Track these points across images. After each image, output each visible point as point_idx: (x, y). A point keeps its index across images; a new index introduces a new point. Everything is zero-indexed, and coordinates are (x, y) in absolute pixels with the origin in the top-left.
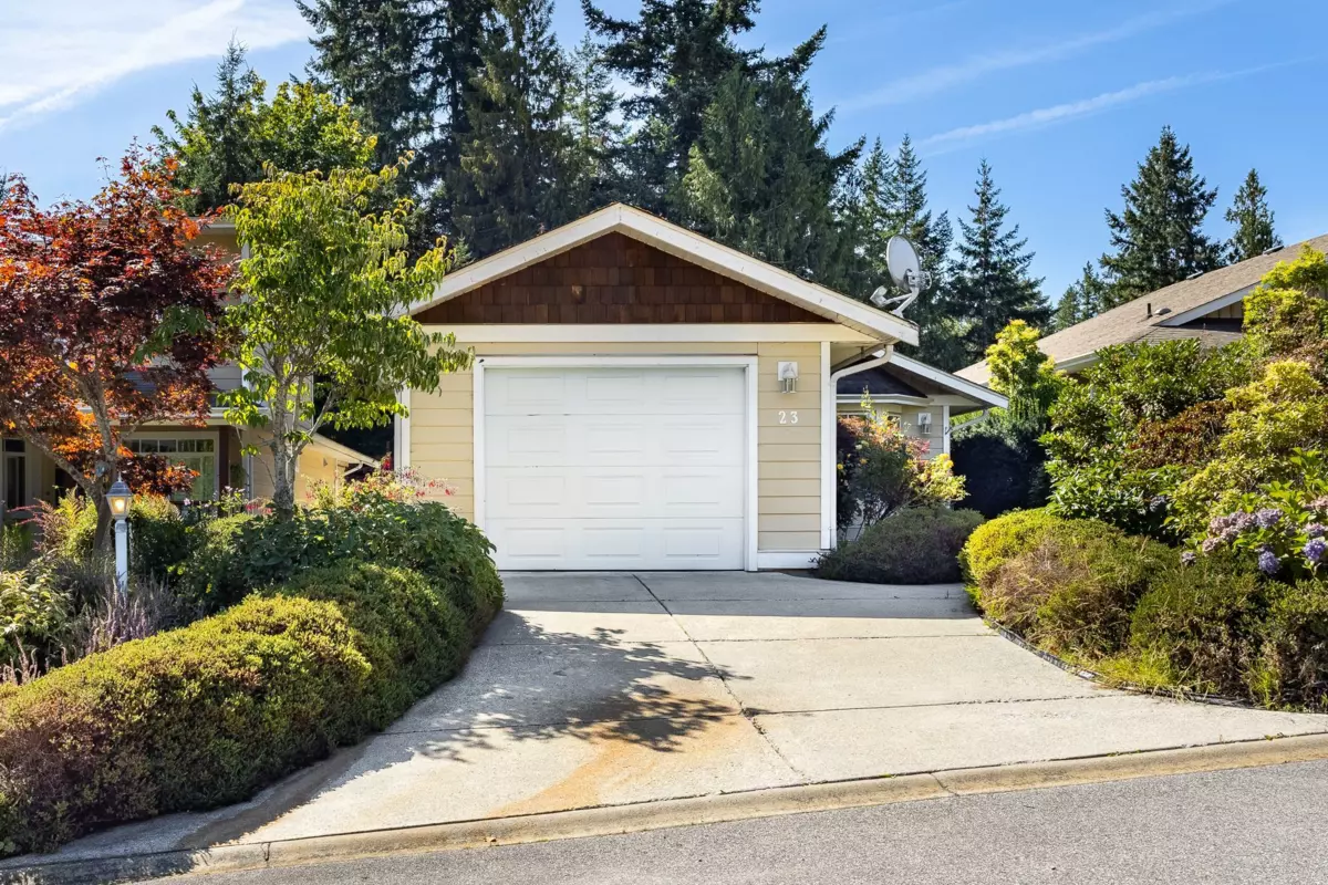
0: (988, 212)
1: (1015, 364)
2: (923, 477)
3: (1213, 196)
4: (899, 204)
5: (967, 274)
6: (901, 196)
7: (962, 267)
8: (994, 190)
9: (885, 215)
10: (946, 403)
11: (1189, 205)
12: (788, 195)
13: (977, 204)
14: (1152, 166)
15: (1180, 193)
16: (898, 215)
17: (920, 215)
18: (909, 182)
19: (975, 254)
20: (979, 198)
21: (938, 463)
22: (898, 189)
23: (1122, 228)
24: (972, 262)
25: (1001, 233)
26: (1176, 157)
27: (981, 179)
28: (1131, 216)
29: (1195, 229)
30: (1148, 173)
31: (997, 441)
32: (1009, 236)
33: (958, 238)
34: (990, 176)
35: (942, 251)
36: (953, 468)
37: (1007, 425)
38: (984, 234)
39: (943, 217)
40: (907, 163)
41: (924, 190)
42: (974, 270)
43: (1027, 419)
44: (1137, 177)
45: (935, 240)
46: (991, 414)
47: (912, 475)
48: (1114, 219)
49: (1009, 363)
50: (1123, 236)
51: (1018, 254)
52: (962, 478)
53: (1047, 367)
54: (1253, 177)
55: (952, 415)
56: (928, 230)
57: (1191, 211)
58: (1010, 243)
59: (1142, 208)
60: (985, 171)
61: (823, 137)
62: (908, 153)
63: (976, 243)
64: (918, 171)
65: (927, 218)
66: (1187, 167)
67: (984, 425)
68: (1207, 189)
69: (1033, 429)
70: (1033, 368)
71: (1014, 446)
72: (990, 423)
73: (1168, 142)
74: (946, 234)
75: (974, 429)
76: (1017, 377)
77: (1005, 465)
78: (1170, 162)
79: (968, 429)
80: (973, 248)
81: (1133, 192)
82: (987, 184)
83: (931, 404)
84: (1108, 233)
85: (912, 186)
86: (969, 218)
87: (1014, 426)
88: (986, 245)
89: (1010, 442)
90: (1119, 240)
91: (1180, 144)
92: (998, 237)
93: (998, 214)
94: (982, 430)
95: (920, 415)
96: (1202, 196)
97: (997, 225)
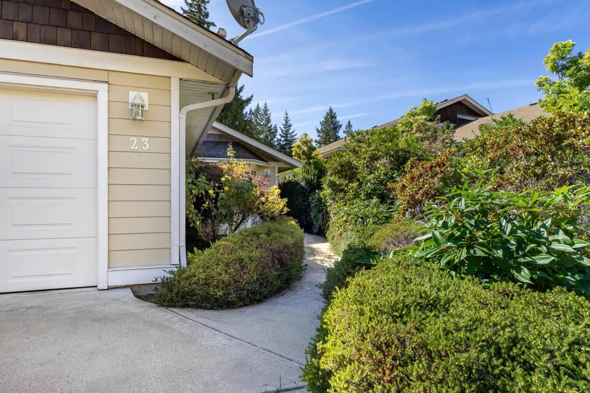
0: (287, 126)
1: (304, 152)
2: (263, 199)
3: (341, 125)
4: (264, 121)
5: (281, 142)
6: (264, 119)
7: (280, 140)
8: (289, 119)
9: (260, 124)
10: (276, 165)
11: (336, 127)
12: (229, 109)
13: (284, 123)
14: (327, 117)
15: (334, 124)
16: (263, 125)
17: (269, 125)
18: (267, 115)
19: (284, 137)
20: (285, 121)
21: (272, 191)
22: (264, 117)
23: (320, 132)
24: (283, 139)
25: (291, 131)
26: (333, 115)
27: (285, 116)
28: (322, 129)
29: (337, 134)
30: (326, 118)
31: (297, 183)
32: (293, 132)
33: (279, 132)
34: (288, 116)
35: (276, 135)
36: (280, 194)
37: (301, 177)
38: (286, 131)
39: (275, 126)
40: (266, 110)
41: (270, 118)
42: (283, 141)
43: (309, 174)
44: (323, 119)
45: (273, 132)
46: (294, 172)
47: (257, 198)
48: (318, 130)
49: (301, 151)
50: (320, 135)
51: (295, 138)
52: (286, 200)
53: (316, 153)
54: (349, 122)
55: (279, 172)
56: (271, 129)
57: (336, 129)
58: (293, 134)
59: (324, 128)
60: (287, 114)
61: (241, 94)
62: (266, 107)
63: (284, 134)
64: (269, 112)
65: (271, 126)
66: (335, 118)
67: (291, 177)
68: (340, 124)
69: (311, 178)
70: (311, 153)
71: (304, 185)
72: (294, 176)
73: (331, 110)
74: (276, 131)
75: (287, 179)
76: (304, 157)
77: (300, 194)
78: (331, 117)
79: (285, 179)
80: (283, 135)
81: (323, 123)
82: (287, 118)
83: (271, 166)
84: (316, 134)
85: (267, 117)
86: (282, 127)
87: (304, 177)
88: (287, 134)
89: (303, 184)
90: (319, 136)
91: (334, 111)
92: (290, 132)
93: (290, 126)
94: (291, 179)
95: (266, 171)
96: (339, 125)
97: (289, 129)
